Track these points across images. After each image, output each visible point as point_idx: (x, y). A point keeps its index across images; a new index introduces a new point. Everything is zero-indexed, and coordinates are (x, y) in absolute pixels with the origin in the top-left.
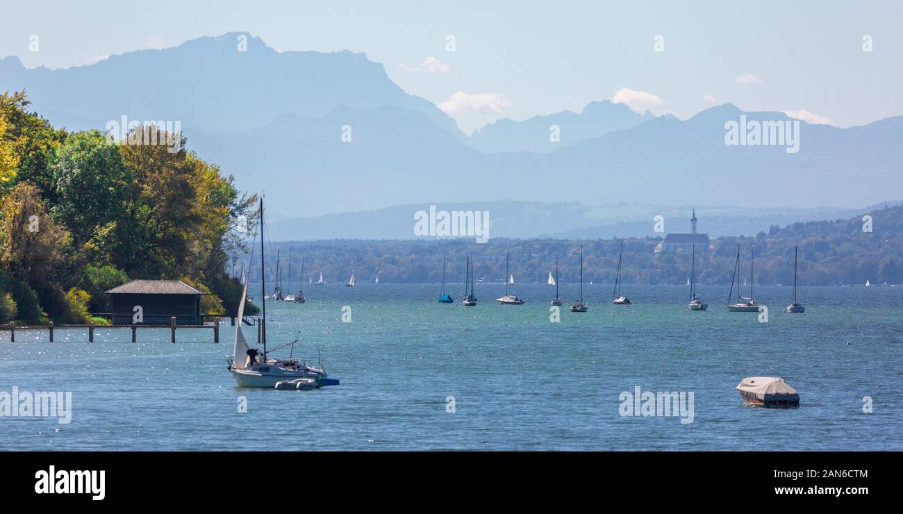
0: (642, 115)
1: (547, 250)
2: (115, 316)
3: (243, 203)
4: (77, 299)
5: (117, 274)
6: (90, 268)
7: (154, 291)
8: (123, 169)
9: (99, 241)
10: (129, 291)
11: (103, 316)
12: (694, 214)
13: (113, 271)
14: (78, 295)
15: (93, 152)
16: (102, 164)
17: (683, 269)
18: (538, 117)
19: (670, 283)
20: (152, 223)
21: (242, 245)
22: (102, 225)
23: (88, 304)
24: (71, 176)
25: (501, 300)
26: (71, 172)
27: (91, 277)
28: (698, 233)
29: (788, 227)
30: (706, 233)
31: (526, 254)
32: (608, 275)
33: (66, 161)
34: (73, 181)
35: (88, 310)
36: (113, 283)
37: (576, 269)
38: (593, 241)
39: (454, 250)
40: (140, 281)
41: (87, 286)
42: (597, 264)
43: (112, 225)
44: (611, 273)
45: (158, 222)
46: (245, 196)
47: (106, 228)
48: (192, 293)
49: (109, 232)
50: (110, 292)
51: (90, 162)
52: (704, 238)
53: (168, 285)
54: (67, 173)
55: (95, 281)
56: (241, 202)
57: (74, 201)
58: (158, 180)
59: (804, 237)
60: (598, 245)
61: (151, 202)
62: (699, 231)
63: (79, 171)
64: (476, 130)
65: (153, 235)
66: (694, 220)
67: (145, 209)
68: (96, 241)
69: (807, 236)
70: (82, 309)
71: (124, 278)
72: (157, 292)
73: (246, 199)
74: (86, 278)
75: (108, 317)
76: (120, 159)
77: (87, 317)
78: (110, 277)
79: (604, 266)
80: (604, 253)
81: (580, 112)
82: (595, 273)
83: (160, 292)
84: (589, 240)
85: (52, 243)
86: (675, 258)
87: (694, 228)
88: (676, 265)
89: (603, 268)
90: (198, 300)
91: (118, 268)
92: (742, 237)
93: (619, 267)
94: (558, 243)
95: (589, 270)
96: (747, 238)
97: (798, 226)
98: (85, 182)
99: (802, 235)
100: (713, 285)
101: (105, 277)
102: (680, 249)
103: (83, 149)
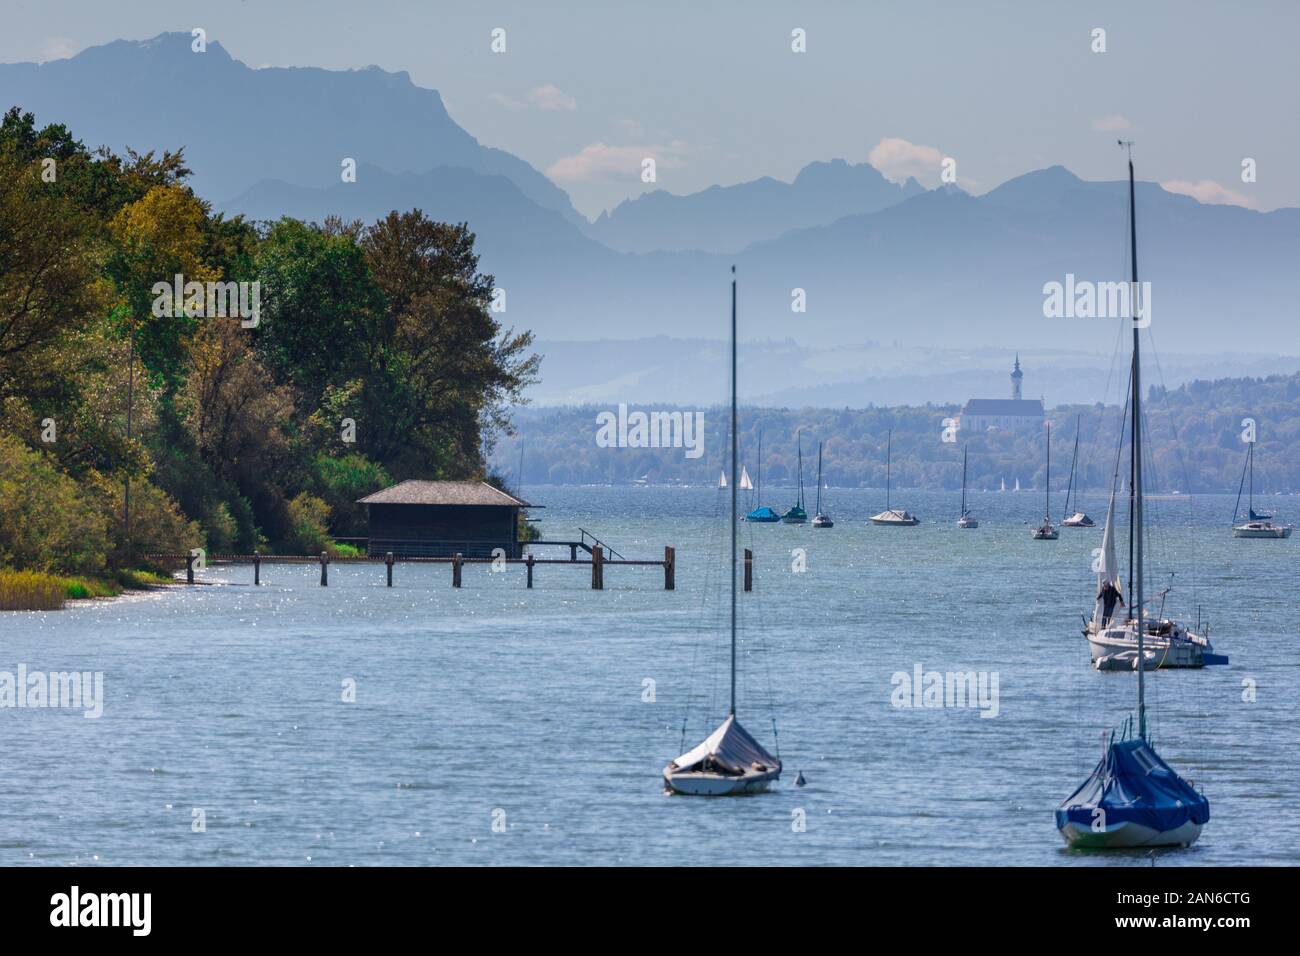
0: (902, 185)
1: (755, 427)
2: (373, 542)
3: (506, 346)
4: (307, 513)
5: (369, 471)
6: (323, 460)
7: (441, 500)
8: (369, 290)
9: (333, 414)
10: (399, 499)
11: (351, 543)
12: (1017, 364)
13: (363, 465)
14: (309, 506)
15: (319, 259)
16: (333, 282)
17: (1005, 462)
18: (715, 189)
19: (981, 488)
20: (417, 382)
21: (503, 419)
22: (337, 384)
23: (328, 521)
24: (280, 300)
25: (878, 517)
26: (280, 293)
27: (324, 474)
28: (1023, 398)
29: (1183, 388)
30: (1039, 399)
31: (717, 433)
32: (868, 475)
33: (269, 273)
34: (282, 309)
35: (330, 532)
36: (362, 486)
37: (811, 462)
38: (836, 412)
39: (588, 426)
40: (415, 483)
41: (320, 489)
42: (848, 454)
43: (355, 386)
44: (875, 469)
45: (429, 379)
46: (509, 334)
47: (345, 390)
48: (506, 503)
49: (351, 397)
50: (366, 500)
51: (314, 276)
52: (1035, 407)
53: (464, 489)
54: (273, 295)
55: (333, 482)
56: (502, 344)
57: (285, 344)
58: (432, 309)
59: (1213, 406)
60: (846, 418)
61: (417, 346)
62: (1027, 395)
63: (294, 291)
64: (605, 211)
65: (421, 402)
66: (1017, 374)
67: (405, 359)
68: (327, 412)
69: (1217, 405)
70: (319, 530)
71: (381, 476)
72: (445, 502)
73: (511, 339)
74: (316, 476)
75: (360, 545)
76: (363, 272)
77: (327, 543)
78: (358, 476)
79: (861, 455)
80: (856, 434)
81: (790, 180)
82: (846, 469)
83: (450, 501)
84: (827, 411)
85: (270, 416)
86: (987, 441)
87: (1017, 389)
88: (993, 456)
89: (861, 460)
90: (516, 516)
91: (371, 460)
92: (1100, 406)
93: (887, 458)
94: (774, 416)
95: (835, 463)
96: (1109, 408)
97: (1200, 387)
98: (303, 311)
99: (1207, 404)
100: (1058, 491)
101: (349, 476)
102: (993, 427)
103: (301, 254)
